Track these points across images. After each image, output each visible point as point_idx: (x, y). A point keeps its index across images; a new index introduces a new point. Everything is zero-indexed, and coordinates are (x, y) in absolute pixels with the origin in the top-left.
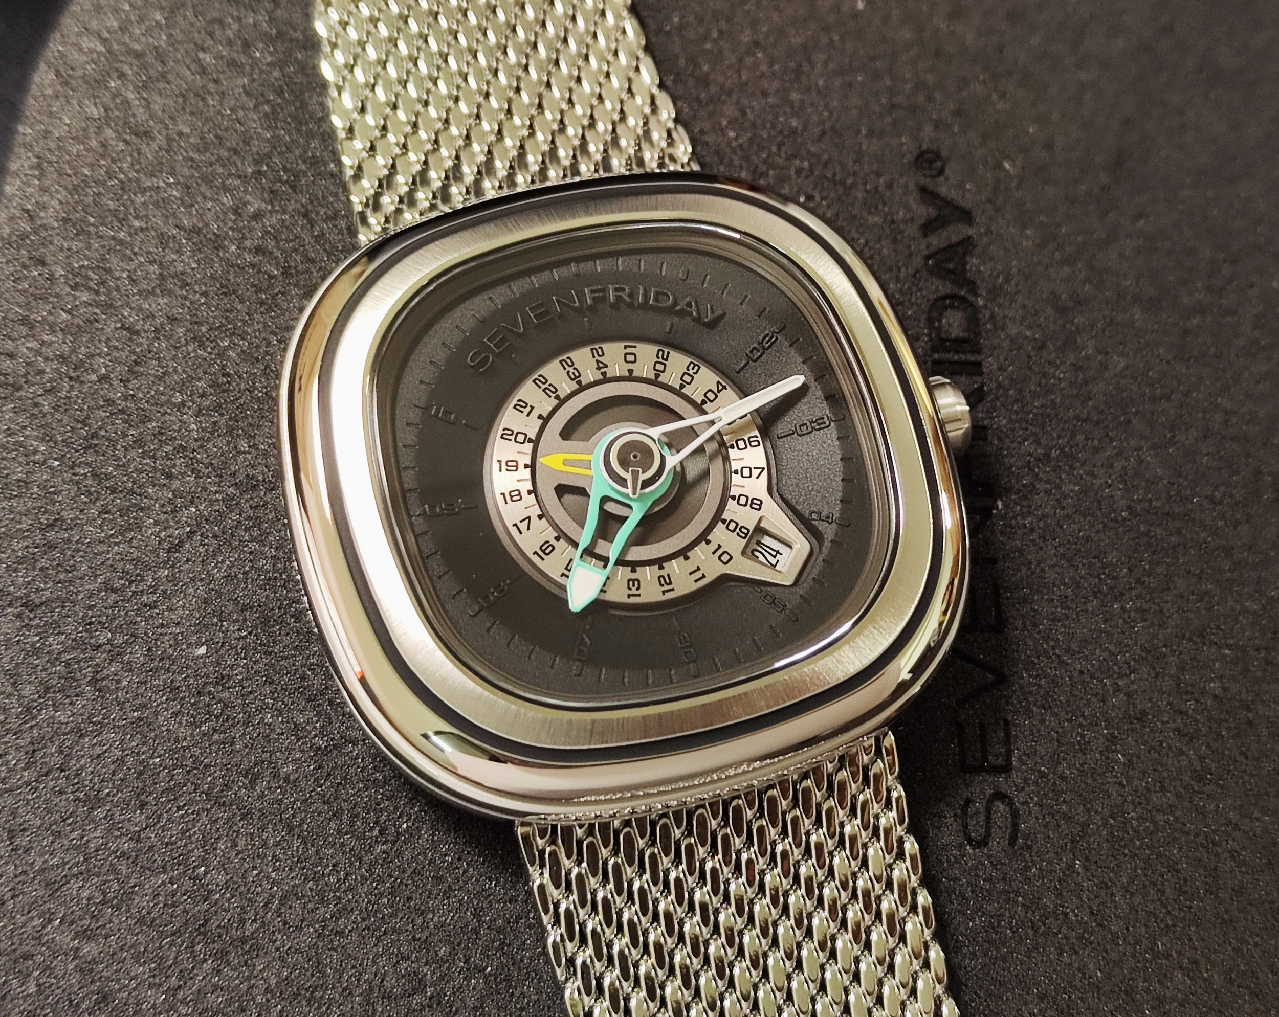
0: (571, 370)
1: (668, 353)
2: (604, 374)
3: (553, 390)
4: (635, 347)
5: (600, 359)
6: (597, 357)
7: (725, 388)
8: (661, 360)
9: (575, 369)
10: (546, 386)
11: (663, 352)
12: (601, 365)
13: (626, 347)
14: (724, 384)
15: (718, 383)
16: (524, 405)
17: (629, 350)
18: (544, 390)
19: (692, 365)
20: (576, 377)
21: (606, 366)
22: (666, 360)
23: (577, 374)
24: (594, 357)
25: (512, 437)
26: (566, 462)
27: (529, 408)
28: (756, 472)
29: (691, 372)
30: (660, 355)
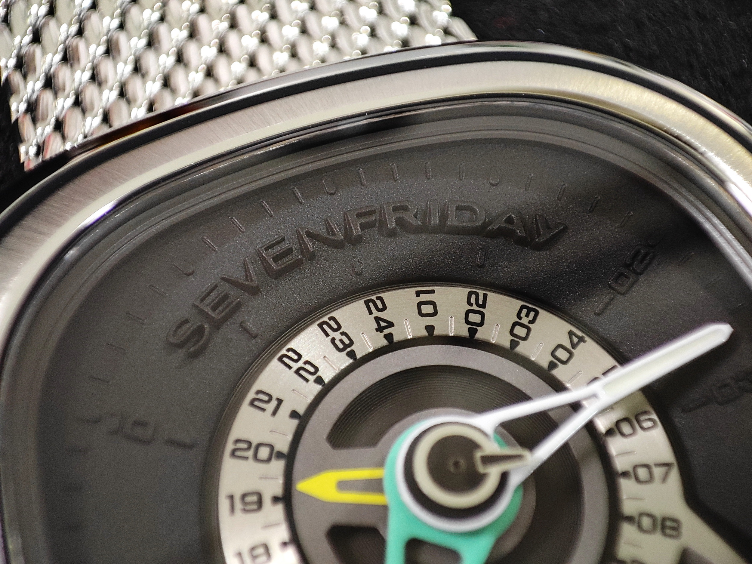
0: (337, 336)
1: (485, 296)
2: (389, 337)
3: (312, 370)
4: (433, 292)
5: (381, 315)
6: (376, 313)
7: (581, 340)
8: (475, 307)
9: (343, 334)
10: (300, 364)
11: (477, 295)
12: (383, 324)
13: (418, 294)
14: (580, 334)
15: (571, 333)
16: (266, 398)
17: (424, 297)
18: (297, 372)
19: (525, 311)
20: (346, 346)
21: (391, 324)
22: (484, 306)
23: (347, 342)
24: (371, 313)
25: (250, 453)
26: (343, 486)
27: (274, 403)
28: (658, 472)
29: (525, 321)
30: (473, 300)
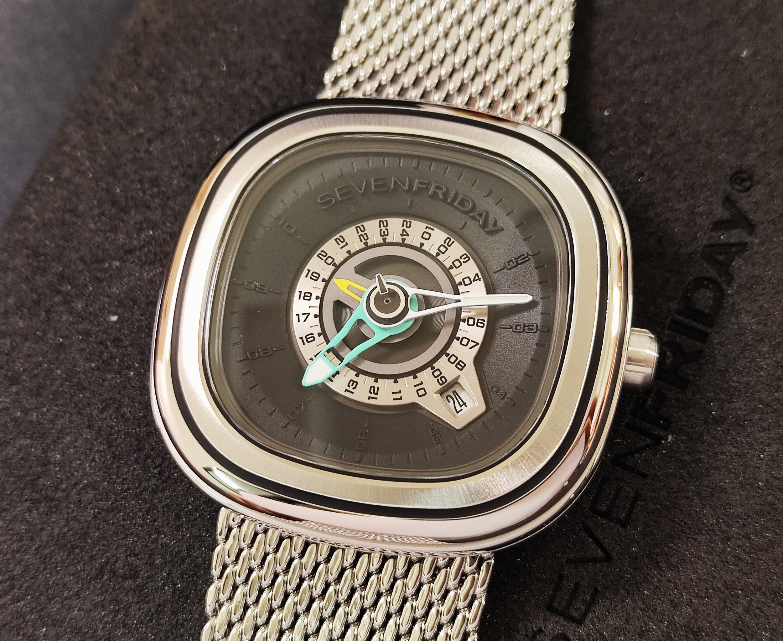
0: (384, 229)
1: (453, 242)
2: (404, 240)
3: (366, 238)
4: (433, 230)
5: (406, 229)
6: (405, 227)
7: (479, 279)
8: (446, 245)
9: (386, 229)
10: (363, 233)
11: (450, 240)
12: (405, 233)
13: (427, 228)
14: (480, 276)
15: (477, 275)
16: (342, 240)
17: (428, 230)
18: (359, 236)
19: (465, 256)
20: (384, 235)
21: (408, 235)
22: (450, 246)
23: (386, 233)
24: (403, 226)
25: (324, 258)
26: (349, 288)
27: (344, 244)
28: (471, 344)
29: (462, 260)
30: (447, 242)
